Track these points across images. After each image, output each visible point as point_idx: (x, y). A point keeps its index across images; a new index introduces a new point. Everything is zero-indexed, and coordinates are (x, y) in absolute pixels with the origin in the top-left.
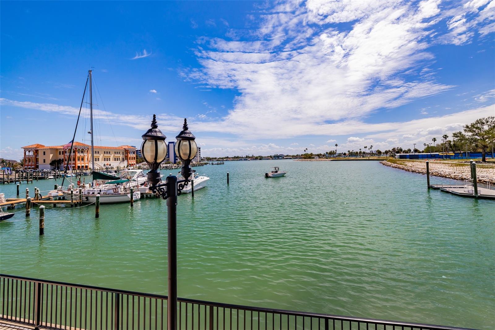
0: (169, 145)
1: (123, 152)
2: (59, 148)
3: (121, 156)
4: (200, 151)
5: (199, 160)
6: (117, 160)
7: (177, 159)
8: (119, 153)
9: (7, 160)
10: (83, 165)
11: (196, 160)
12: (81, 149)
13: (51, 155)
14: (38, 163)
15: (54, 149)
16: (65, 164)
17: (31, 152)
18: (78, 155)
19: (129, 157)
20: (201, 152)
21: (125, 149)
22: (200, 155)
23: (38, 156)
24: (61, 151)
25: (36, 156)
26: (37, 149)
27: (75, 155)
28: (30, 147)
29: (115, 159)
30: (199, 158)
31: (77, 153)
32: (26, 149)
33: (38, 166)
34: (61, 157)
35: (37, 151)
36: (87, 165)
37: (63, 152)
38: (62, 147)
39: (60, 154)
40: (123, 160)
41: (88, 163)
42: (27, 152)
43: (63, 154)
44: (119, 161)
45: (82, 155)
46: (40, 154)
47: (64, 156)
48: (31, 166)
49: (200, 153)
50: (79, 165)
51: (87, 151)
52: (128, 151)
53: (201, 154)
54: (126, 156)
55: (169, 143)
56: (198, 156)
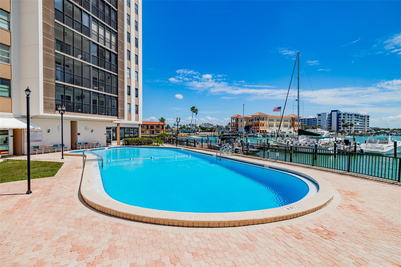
0: (331, 113)
1: (290, 120)
2: (250, 117)
3: (289, 124)
4: (368, 119)
5: (366, 130)
6: (286, 127)
7: (340, 128)
8: (288, 121)
9: (219, 126)
10: (264, 130)
11: (363, 130)
12: (262, 118)
13: (245, 122)
14: (238, 128)
15: (247, 118)
16: (253, 129)
17: (234, 120)
18: (261, 122)
19: (295, 124)
20: (370, 120)
21: (292, 117)
22: (368, 124)
23: (238, 123)
24: (250, 119)
25: (237, 123)
26: (237, 118)
27: (259, 122)
28: (234, 116)
29: (284, 125)
30: (366, 128)
31: (260, 120)
32: (232, 118)
33: (238, 129)
34: (250, 123)
35: (237, 119)
36: (266, 130)
37: (251, 120)
38: (251, 117)
39: (250, 121)
40: (290, 127)
41: (266, 129)
42: (233, 120)
43: (251, 121)
44: (288, 128)
45: (263, 122)
46: (239, 120)
47: (252, 123)
48: (235, 129)
49: (368, 122)
50: (261, 129)
51: (266, 119)
52: (294, 119)
53: (370, 123)
54: (293, 124)
55: (332, 111)
56: (366, 125)
